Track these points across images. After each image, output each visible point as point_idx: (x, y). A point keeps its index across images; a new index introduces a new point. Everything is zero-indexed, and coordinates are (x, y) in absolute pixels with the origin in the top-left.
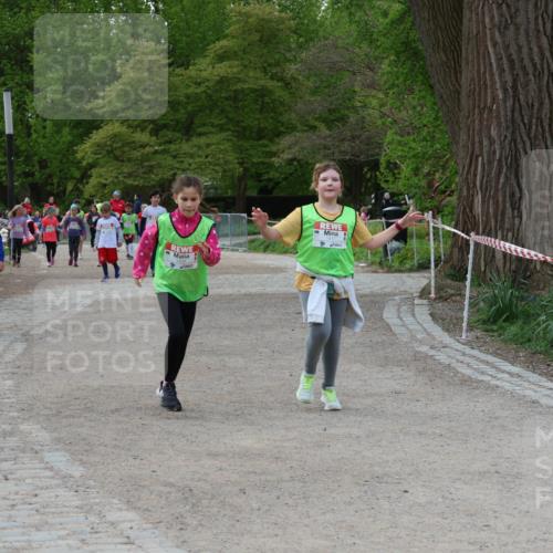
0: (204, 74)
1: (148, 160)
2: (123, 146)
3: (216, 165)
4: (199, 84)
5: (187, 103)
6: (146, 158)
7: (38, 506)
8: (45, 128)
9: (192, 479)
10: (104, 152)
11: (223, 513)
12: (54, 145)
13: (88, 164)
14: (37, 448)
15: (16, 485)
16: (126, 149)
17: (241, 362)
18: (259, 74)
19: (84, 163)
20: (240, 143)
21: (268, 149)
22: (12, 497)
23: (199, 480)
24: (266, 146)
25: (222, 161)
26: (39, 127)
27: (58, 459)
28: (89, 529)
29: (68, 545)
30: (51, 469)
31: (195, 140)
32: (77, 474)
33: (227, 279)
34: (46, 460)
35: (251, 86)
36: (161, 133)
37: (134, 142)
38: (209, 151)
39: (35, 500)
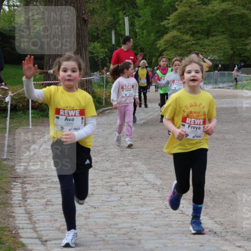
0: (215, 8)
1: (189, 48)
2: (178, 41)
3: (220, 50)
4: (213, 13)
5: (208, 22)
6: (188, 47)
7: (141, 197)
8: (143, 33)
9: (210, 187)
10: (169, 44)
11: (225, 201)
12: (147, 41)
13: (162, 50)
14: (141, 172)
15: (132, 187)
16: (179, 43)
17: (232, 136)
18: (241, 8)
19: (160, 49)
20: (232, 39)
21: (245, 42)
22: (130, 192)
23: (214, 187)
24: (243, 41)
25: (223, 48)
26: (141, 33)
27: (150, 177)
28: (164, 207)
29: (155, 213)
30: (147, 181)
31: (211, 39)
32: (159, 183)
33: (225, 101)
34: (145, 177)
35: (237, 13)
36: (195, 35)
37: (183, 39)
38: (217, 43)
39: (140, 194)
